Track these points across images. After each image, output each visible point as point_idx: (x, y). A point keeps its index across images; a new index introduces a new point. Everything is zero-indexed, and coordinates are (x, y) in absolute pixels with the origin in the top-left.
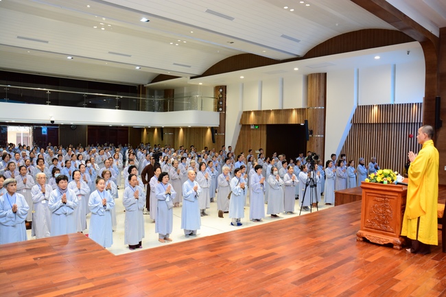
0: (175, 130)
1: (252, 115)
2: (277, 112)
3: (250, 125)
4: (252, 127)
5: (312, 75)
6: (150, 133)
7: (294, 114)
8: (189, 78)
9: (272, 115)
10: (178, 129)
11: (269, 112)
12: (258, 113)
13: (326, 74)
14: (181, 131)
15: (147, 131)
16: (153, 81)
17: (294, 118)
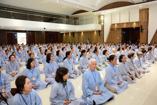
0: (79, 33)
1: (116, 25)
2: (127, 23)
3: (114, 29)
4: (115, 30)
5: (143, 9)
6: (67, 35)
7: (135, 24)
8: (92, 12)
9: (125, 24)
10: (81, 32)
11: (123, 23)
12: (118, 24)
13: (149, 9)
14: (82, 33)
15: (65, 34)
16: (73, 14)
17: (134, 25)
